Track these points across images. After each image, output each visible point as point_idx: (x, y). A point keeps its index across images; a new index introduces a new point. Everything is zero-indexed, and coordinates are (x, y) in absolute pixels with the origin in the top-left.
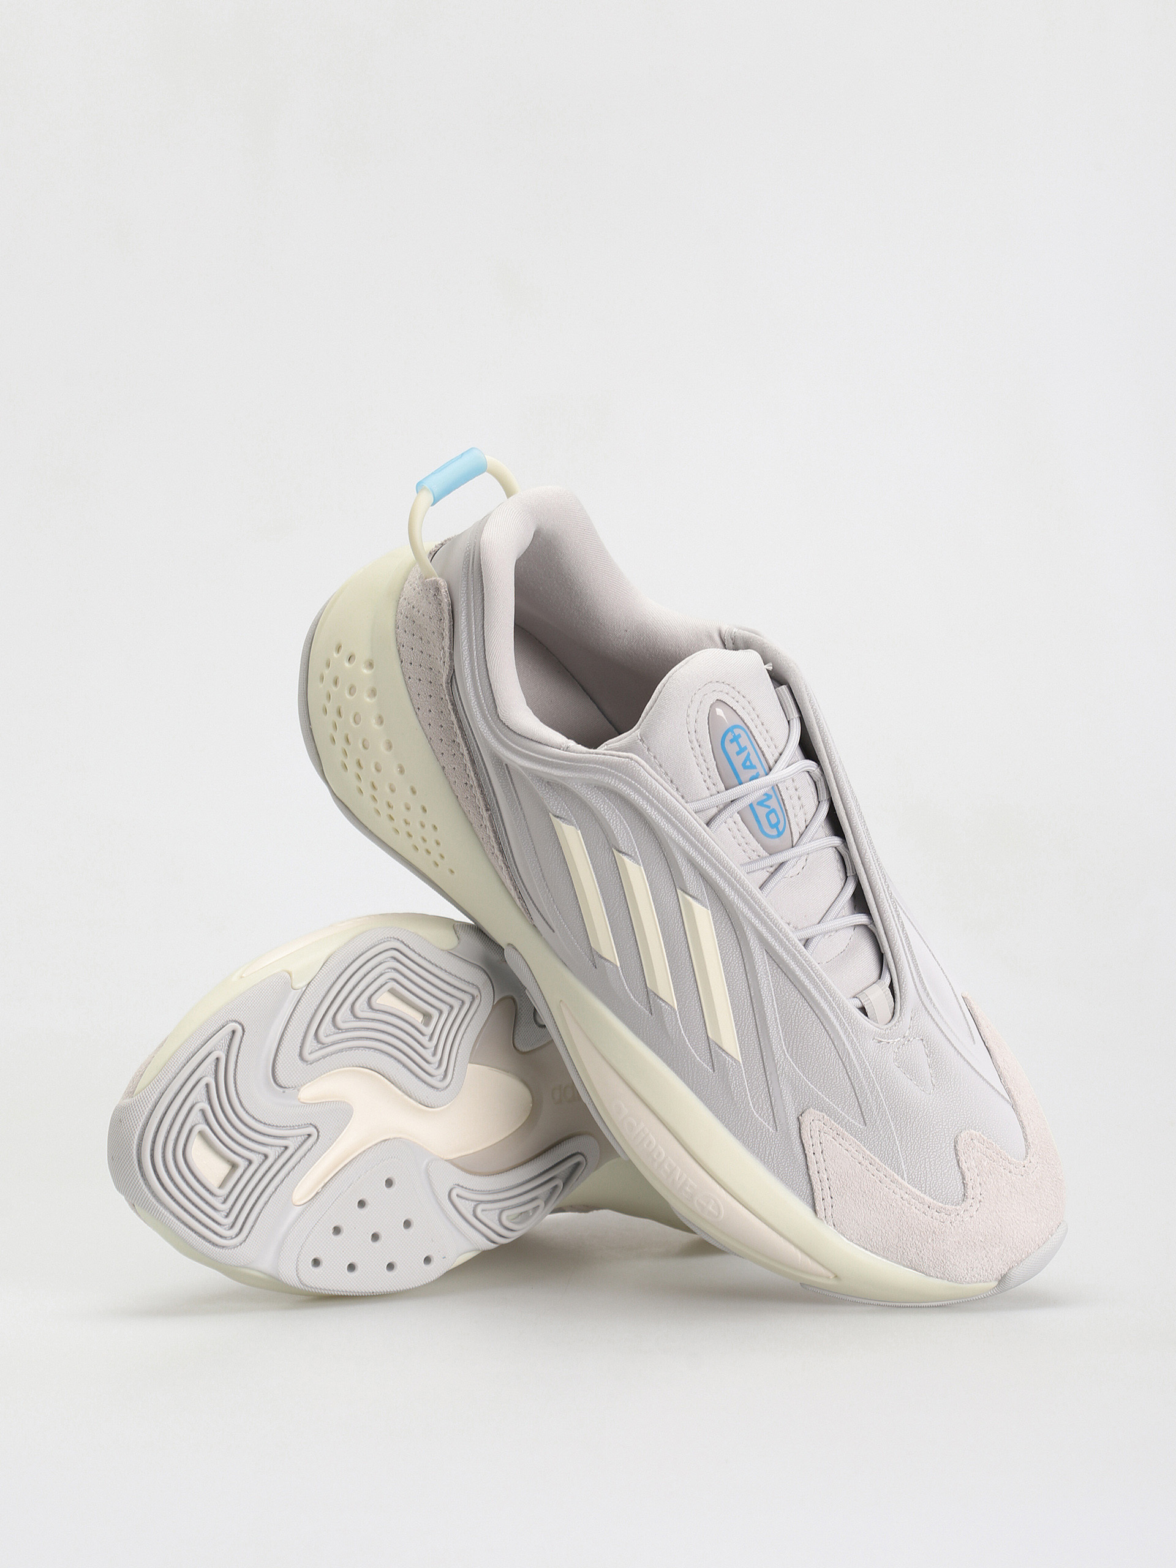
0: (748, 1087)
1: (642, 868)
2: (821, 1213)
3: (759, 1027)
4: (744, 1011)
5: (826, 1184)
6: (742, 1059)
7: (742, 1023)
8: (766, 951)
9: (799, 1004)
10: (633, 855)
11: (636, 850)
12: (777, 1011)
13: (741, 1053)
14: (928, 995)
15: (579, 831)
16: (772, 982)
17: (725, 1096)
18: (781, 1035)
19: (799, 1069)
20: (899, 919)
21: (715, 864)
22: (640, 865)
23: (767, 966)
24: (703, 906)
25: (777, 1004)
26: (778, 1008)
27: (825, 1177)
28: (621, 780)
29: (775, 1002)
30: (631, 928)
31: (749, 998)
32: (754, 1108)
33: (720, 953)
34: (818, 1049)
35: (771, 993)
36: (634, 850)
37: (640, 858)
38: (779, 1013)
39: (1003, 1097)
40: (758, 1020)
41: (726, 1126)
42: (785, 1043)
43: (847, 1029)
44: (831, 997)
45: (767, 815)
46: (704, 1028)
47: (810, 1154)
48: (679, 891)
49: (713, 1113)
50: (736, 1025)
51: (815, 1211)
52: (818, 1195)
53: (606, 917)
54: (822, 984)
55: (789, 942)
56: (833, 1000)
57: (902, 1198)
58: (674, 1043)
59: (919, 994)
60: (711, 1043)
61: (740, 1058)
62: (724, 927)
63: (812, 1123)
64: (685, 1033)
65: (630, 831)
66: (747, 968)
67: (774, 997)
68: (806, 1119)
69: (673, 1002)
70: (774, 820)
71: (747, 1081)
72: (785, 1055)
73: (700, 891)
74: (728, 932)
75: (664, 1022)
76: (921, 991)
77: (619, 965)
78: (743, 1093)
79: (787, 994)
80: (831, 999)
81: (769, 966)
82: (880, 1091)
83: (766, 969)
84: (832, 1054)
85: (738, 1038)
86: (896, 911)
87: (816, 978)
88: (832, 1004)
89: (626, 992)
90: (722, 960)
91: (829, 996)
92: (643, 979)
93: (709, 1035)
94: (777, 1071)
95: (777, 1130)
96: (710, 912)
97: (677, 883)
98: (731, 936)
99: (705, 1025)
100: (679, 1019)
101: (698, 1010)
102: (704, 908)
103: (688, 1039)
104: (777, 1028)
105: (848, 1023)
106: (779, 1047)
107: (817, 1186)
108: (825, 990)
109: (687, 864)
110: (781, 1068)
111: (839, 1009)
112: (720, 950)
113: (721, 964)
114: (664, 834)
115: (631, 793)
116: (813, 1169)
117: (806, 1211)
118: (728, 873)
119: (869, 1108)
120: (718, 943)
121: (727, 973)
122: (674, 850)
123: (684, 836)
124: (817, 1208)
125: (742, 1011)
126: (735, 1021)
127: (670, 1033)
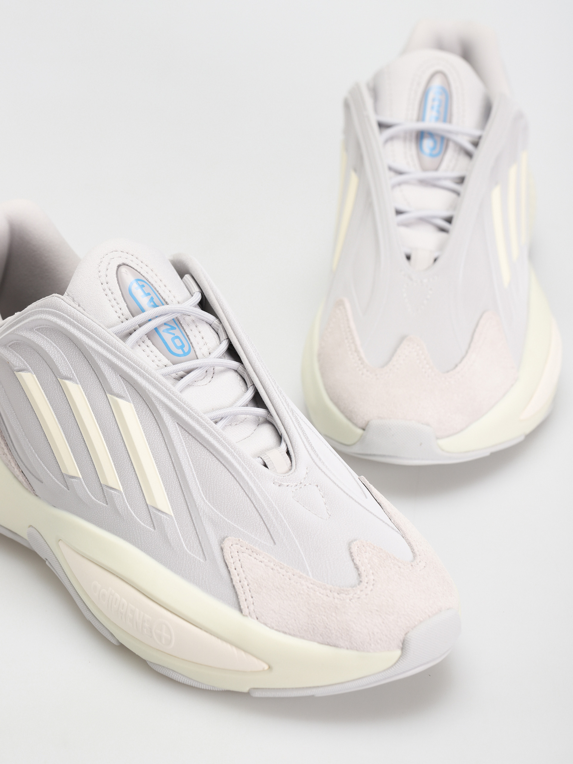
0: (181, 533)
1: (80, 386)
2: (246, 611)
3: (182, 484)
4: (170, 476)
5: (247, 588)
6: (174, 514)
7: (169, 486)
8: (177, 423)
9: (209, 460)
10: (72, 377)
11: (73, 372)
12: (193, 469)
13: (173, 510)
14: (320, 459)
15: (34, 375)
16: (187, 448)
17: (165, 545)
18: (199, 486)
19: (216, 510)
20: (288, 407)
21: (127, 362)
22: (78, 384)
23: (181, 435)
24: (127, 401)
25: (193, 463)
26: (194, 467)
27: (246, 584)
28: (49, 313)
29: (191, 463)
30: (83, 441)
31: (172, 465)
32: (187, 548)
33: (145, 435)
34: (228, 491)
35: (187, 456)
36: (72, 372)
37: (77, 379)
38: (195, 470)
39: (393, 528)
40: (180, 480)
41: (168, 568)
42: (203, 493)
43: (249, 472)
44: (232, 449)
45: (173, 340)
46: (144, 499)
47: (232, 570)
48: (108, 395)
49: (158, 561)
50: (166, 489)
51: (241, 610)
52: (242, 598)
53: (66, 440)
54: (223, 439)
55: (192, 410)
56: (234, 451)
57: (308, 587)
58: (125, 519)
59: (312, 458)
60: (150, 508)
61: (172, 512)
62: (145, 415)
63: (231, 547)
64: (131, 508)
65: (66, 358)
66: (166, 442)
67: (190, 459)
68: (227, 545)
69: (119, 487)
70: (179, 344)
71: (180, 529)
72: (204, 501)
73: (122, 390)
74: (149, 417)
75: (115, 505)
76: (314, 457)
77: (81, 477)
78: (178, 539)
79: (199, 454)
80: (233, 451)
81: (182, 436)
82: (283, 518)
83: (180, 438)
84: (240, 494)
85: (169, 498)
86: (286, 402)
87: (217, 435)
88: (234, 454)
89: (89, 496)
90: (147, 440)
91: (230, 448)
92: (98, 480)
93: (148, 503)
94: (199, 514)
95: (206, 560)
96: (133, 405)
97: (106, 389)
98: (151, 420)
99: (144, 497)
100: (125, 499)
101: (138, 487)
102: (127, 403)
103: (134, 512)
104: (195, 481)
105: (249, 468)
106: (198, 495)
107: (240, 592)
108: (226, 444)
109: (109, 369)
110: (202, 511)
111: (240, 458)
112: (144, 433)
113: (147, 444)
114: (87, 347)
115: (57, 321)
116: (236, 579)
117: (234, 614)
118: (138, 366)
119: (276, 530)
120: (143, 428)
121: (152, 449)
122: (96, 358)
123: (101, 345)
124: (242, 607)
125: (168, 476)
126: (164, 486)
127: (120, 512)
